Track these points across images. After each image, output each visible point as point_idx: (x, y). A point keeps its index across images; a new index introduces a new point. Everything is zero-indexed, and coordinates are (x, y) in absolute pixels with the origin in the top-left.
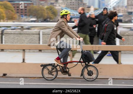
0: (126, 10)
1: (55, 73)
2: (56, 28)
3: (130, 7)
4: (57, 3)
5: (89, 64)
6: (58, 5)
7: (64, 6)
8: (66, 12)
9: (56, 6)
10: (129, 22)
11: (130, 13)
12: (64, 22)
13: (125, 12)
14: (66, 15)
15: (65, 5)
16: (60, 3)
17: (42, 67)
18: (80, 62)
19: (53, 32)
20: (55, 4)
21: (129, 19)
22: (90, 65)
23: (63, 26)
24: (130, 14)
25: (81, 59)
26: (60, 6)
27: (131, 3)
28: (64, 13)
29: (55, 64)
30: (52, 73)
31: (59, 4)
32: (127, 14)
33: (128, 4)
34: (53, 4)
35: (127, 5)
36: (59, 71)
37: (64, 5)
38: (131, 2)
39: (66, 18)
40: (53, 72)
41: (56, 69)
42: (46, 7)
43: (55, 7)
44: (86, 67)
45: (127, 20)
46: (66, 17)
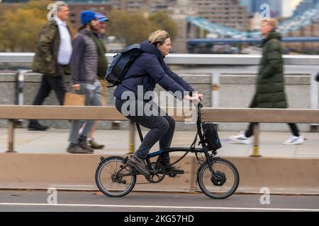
4: (175, 4)
6: (177, 11)
7: (193, 13)
9: (172, 12)
15: (197, 10)
16: (184, 6)
20: (170, 8)
26: (182, 12)
31: (179, 7)
34: (165, 7)
37: (193, 9)
42: (146, 15)
43: (169, 15)
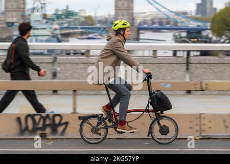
0: (2, 19)
1: (102, 132)
2: (106, 51)
3: (9, 14)
5: (163, 115)
8: (124, 24)
10: (7, 40)
11: (10, 24)
12: (121, 41)
13: (2, 22)
14: (124, 29)
17: (81, 121)
18: (147, 111)
19: (100, 59)
21: (8, 34)
22: (165, 117)
23: (120, 49)
24: (9, 26)
25: (148, 106)
27: (12, 6)
28: (120, 25)
29: (102, 115)
30: (98, 130)
32: (4, 25)
33: (6, 8)
35: (5, 11)
36: (110, 127)
38: (12, 4)
39: (124, 34)
40: (100, 129)
41: (105, 123)
44: (157, 119)
45: (4, 36)
46: (124, 32)
